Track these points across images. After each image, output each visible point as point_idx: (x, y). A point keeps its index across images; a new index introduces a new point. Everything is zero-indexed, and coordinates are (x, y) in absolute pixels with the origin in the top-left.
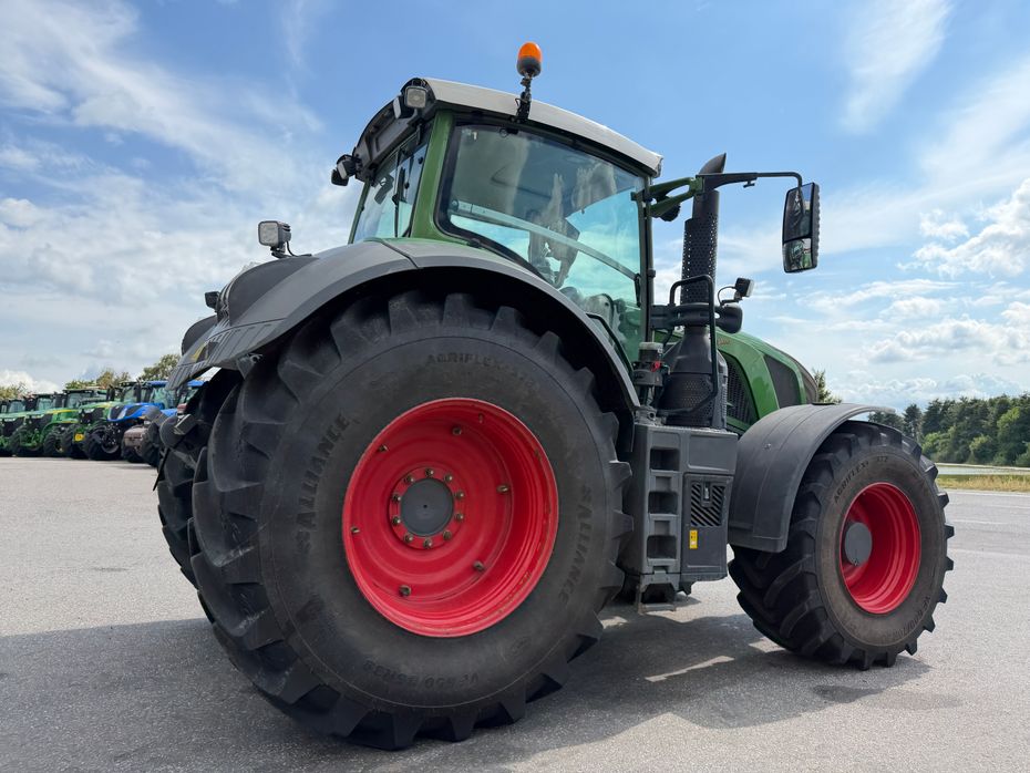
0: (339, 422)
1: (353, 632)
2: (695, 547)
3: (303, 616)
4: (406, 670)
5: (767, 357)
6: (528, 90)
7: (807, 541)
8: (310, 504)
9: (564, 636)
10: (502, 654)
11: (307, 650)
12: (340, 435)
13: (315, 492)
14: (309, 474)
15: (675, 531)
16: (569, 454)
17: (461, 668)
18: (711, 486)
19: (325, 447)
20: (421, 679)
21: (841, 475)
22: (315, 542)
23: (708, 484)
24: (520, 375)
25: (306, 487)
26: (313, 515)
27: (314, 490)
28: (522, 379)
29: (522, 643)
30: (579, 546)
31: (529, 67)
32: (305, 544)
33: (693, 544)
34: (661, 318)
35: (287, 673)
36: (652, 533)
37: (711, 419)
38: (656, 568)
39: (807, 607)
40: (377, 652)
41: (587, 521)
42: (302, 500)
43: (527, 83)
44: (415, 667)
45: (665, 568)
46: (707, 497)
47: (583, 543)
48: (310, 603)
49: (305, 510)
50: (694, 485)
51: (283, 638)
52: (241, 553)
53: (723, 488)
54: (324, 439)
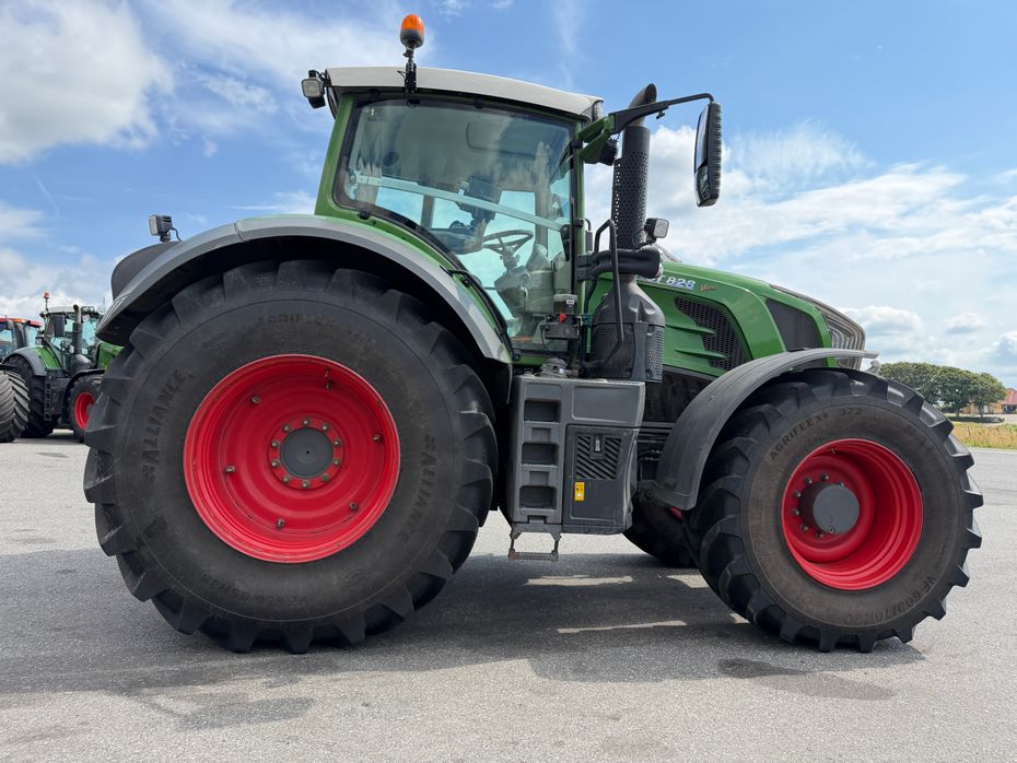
0: (176, 376)
1: (194, 549)
2: (582, 499)
3: (149, 533)
4: (240, 586)
5: (771, 302)
6: (410, 61)
7: (729, 502)
8: (154, 444)
9: (403, 573)
10: (334, 583)
11: (154, 559)
12: (177, 388)
13: (158, 434)
14: (152, 419)
15: (555, 481)
16: (410, 404)
17: (294, 591)
18: (604, 439)
19: (164, 397)
20: (253, 594)
21: (782, 429)
22: (160, 474)
23: (600, 436)
24: (355, 332)
25: (149, 430)
26: (157, 452)
27: (157, 433)
28: (356, 336)
29: (357, 575)
30: (422, 491)
31: (411, 40)
32: (150, 475)
33: (580, 496)
34: (585, 269)
36: (527, 483)
37: (631, 370)
38: (529, 517)
39: (729, 573)
40: (215, 569)
41: (431, 467)
42: (146, 441)
44: (250, 585)
45: (544, 518)
46: (598, 449)
47: (425, 488)
48: (154, 522)
49: (149, 448)
50: (581, 436)
51: (135, 548)
52: (103, 480)
53: (620, 440)
54: (164, 391)
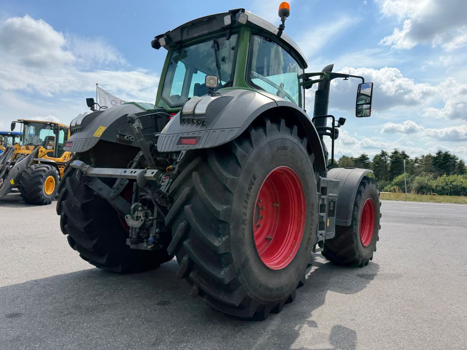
0: (254, 177)
1: (256, 271)
3: (243, 266)
4: (270, 285)
6: (283, 24)
8: (246, 215)
10: (293, 274)
11: (244, 281)
12: (254, 183)
13: (247, 209)
14: (245, 201)
15: (324, 220)
17: (284, 282)
19: (250, 188)
20: (274, 288)
22: (247, 232)
23: (332, 201)
25: (245, 207)
26: (246, 220)
30: (311, 228)
31: (284, 13)
32: (244, 233)
33: (328, 224)
35: (236, 292)
40: (263, 279)
42: (244, 213)
43: (283, 21)
44: (273, 283)
45: (322, 234)
46: (332, 206)
48: (246, 259)
49: (244, 217)
50: (329, 201)
51: (237, 277)
52: (224, 239)
53: (335, 202)
54: (250, 185)
